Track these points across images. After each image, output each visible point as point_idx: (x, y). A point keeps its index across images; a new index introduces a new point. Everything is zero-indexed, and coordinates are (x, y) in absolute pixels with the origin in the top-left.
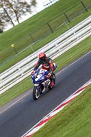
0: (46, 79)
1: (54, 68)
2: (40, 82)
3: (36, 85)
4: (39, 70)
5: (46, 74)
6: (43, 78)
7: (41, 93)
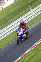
0: (24, 34)
1: (28, 28)
3: (19, 37)
5: (24, 31)
6: (22, 33)
7: (21, 41)
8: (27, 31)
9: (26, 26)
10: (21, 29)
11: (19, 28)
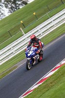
0: (36, 54)
2: (31, 56)
3: (28, 59)
4: (31, 48)
5: (36, 50)
7: (32, 65)
8: (41, 51)
9: (39, 43)
10: (32, 48)
11: (29, 46)
